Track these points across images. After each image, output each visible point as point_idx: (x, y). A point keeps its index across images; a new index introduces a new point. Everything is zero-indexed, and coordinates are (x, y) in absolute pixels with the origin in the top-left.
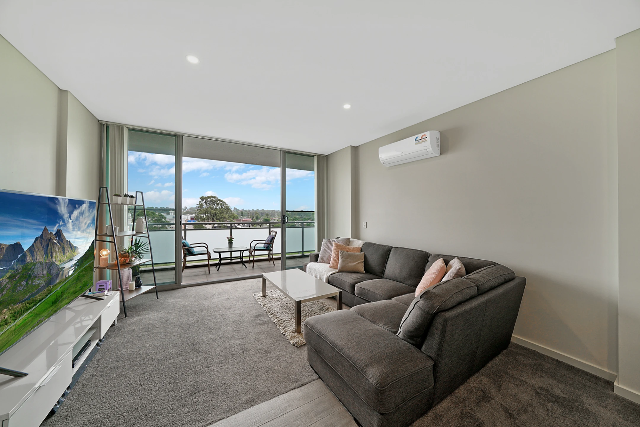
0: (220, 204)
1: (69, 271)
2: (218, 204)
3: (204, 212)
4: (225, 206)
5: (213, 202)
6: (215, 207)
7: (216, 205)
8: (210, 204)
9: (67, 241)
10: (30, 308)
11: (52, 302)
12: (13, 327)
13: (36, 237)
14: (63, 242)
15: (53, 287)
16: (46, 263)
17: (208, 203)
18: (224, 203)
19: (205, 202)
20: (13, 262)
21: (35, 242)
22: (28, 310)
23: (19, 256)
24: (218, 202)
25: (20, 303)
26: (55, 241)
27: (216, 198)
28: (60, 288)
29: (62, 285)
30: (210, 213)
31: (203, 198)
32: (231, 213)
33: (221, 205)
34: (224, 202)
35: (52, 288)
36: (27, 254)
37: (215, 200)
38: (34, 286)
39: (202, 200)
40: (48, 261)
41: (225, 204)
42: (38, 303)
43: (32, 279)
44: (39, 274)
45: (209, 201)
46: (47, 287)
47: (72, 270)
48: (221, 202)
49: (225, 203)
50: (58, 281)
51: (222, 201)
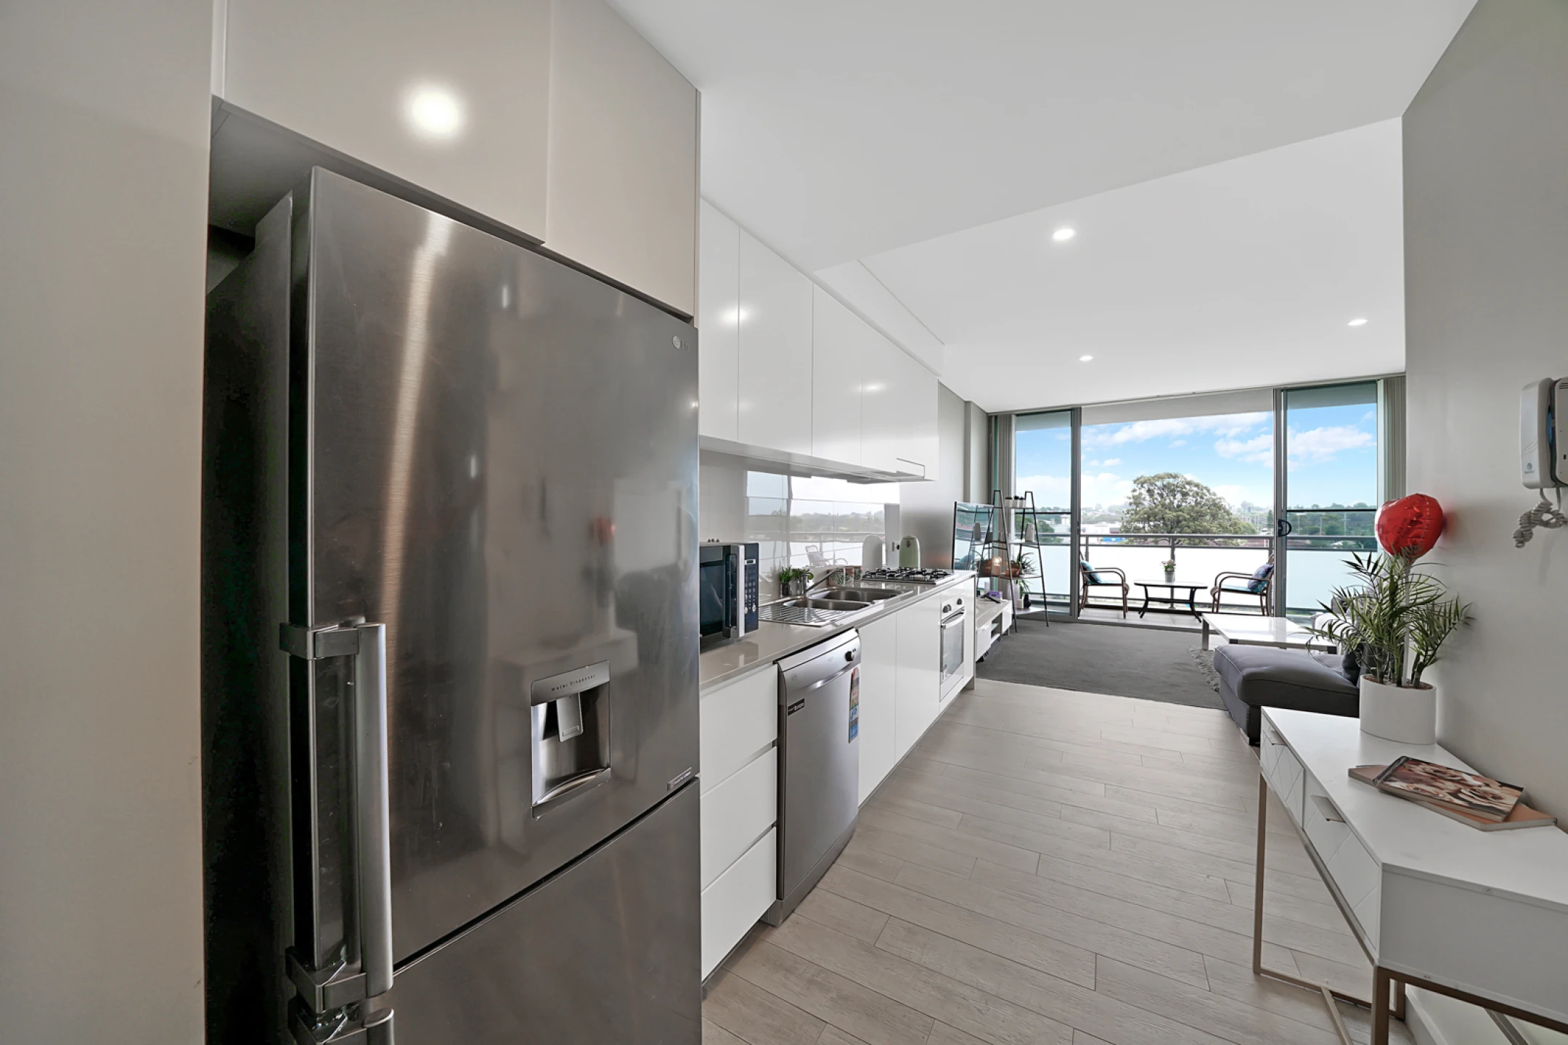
0: (1191, 494)
2: (1185, 495)
3: (1146, 516)
4: (1207, 500)
5: (1171, 490)
6: (1176, 502)
7: (1179, 496)
8: (1161, 495)
17: (1156, 491)
18: (1205, 491)
19: (1149, 491)
24: (1185, 488)
27: (1178, 477)
30: (1163, 518)
31: (1141, 480)
32: (1227, 517)
33: (1193, 496)
34: (1206, 488)
37: (1176, 483)
39: (1140, 486)
41: (1207, 493)
45: (1159, 489)
48: (1195, 489)
49: (1208, 491)
51: (1197, 486)
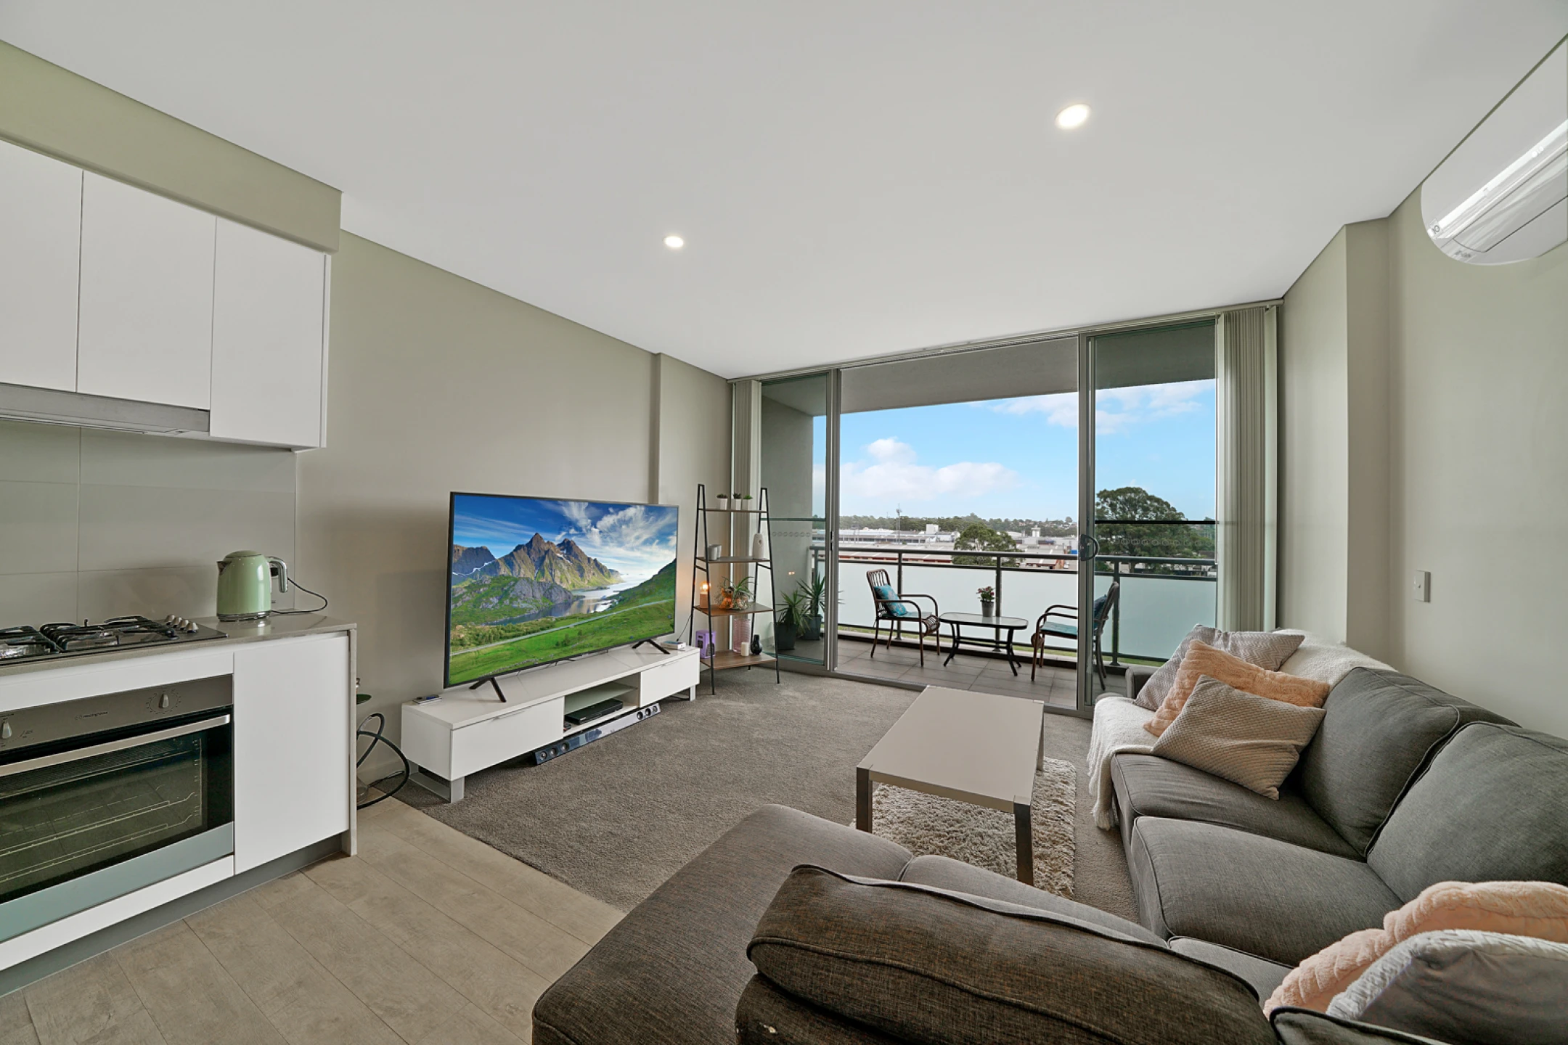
0: (1152, 509)
1: (598, 605)
2: (1146, 510)
3: (1108, 530)
4: (1167, 515)
5: (1132, 504)
6: (1137, 516)
7: (1140, 511)
8: (1123, 509)
9: (589, 559)
10: (508, 638)
11: (555, 643)
12: (474, 654)
13: (517, 545)
14: (580, 558)
15: (557, 620)
16: (540, 584)
17: (1118, 506)
18: (1165, 506)
19: (1112, 505)
20: (475, 569)
21: (515, 550)
22: (502, 638)
23: (486, 564)
24: (1146, 503)
25: (487, 624)
26: (558, 555)
27: (1140, 492)
28: (575, 626)
29: (578, 623)
30: (1125, 532)
31: (1106, 494)
32: (1185, 532)
33: (1154, 512)
34: (1166, 503)
35: (555, 622)
36: (500, 563)
37: (1137, 498)
38: (516, 609)
39: (1102, 500)
40: (544, 580)
41: (1167, 509)
42: (524, 635)
43: (511, 598)
44: (524, 595)
45: (1121, 503)
46: (544, 617)
47: (605, 604)
48: (1156, 504)
49: (1168, 505)
50: (568, 614)
51: (1158, 500)
